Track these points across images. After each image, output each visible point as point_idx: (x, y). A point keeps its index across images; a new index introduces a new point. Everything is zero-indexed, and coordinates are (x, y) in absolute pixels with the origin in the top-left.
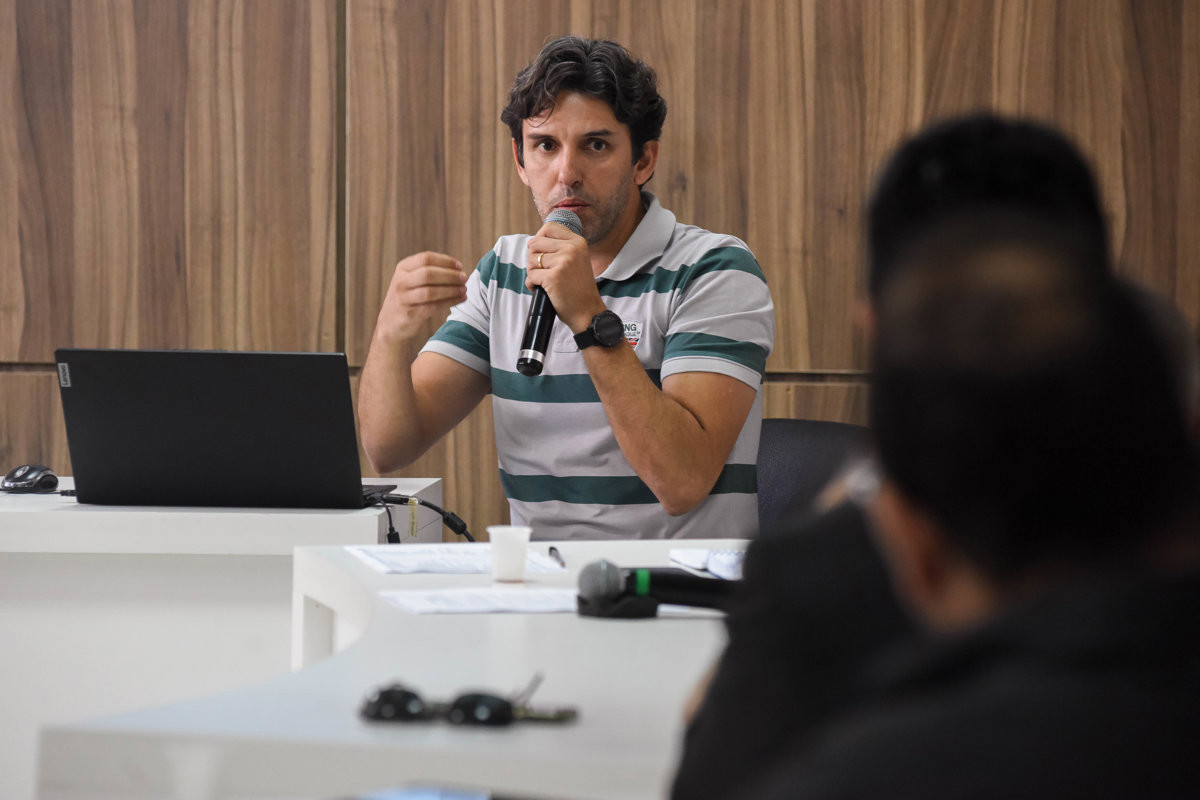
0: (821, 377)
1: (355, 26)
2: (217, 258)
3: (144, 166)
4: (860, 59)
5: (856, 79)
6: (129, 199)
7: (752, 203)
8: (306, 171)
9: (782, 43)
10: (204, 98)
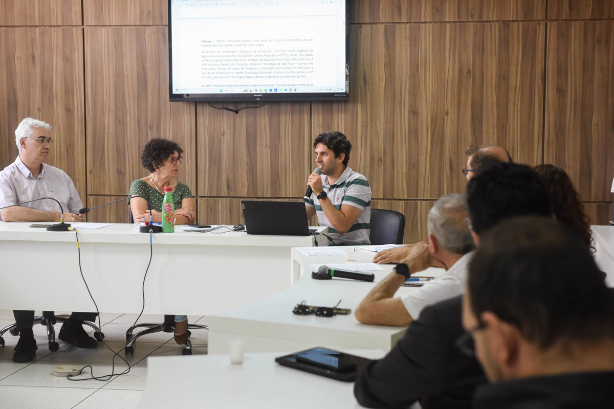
0: (409, 200)
1: (314, 129)
2: (286, 176)
3: (271, 157)
4: (417, 134)
5: (417, 139)
6: (268, 164)
7: (395, 164)
8: (304, 158)
9: (401, 131)
10: (283, 143)
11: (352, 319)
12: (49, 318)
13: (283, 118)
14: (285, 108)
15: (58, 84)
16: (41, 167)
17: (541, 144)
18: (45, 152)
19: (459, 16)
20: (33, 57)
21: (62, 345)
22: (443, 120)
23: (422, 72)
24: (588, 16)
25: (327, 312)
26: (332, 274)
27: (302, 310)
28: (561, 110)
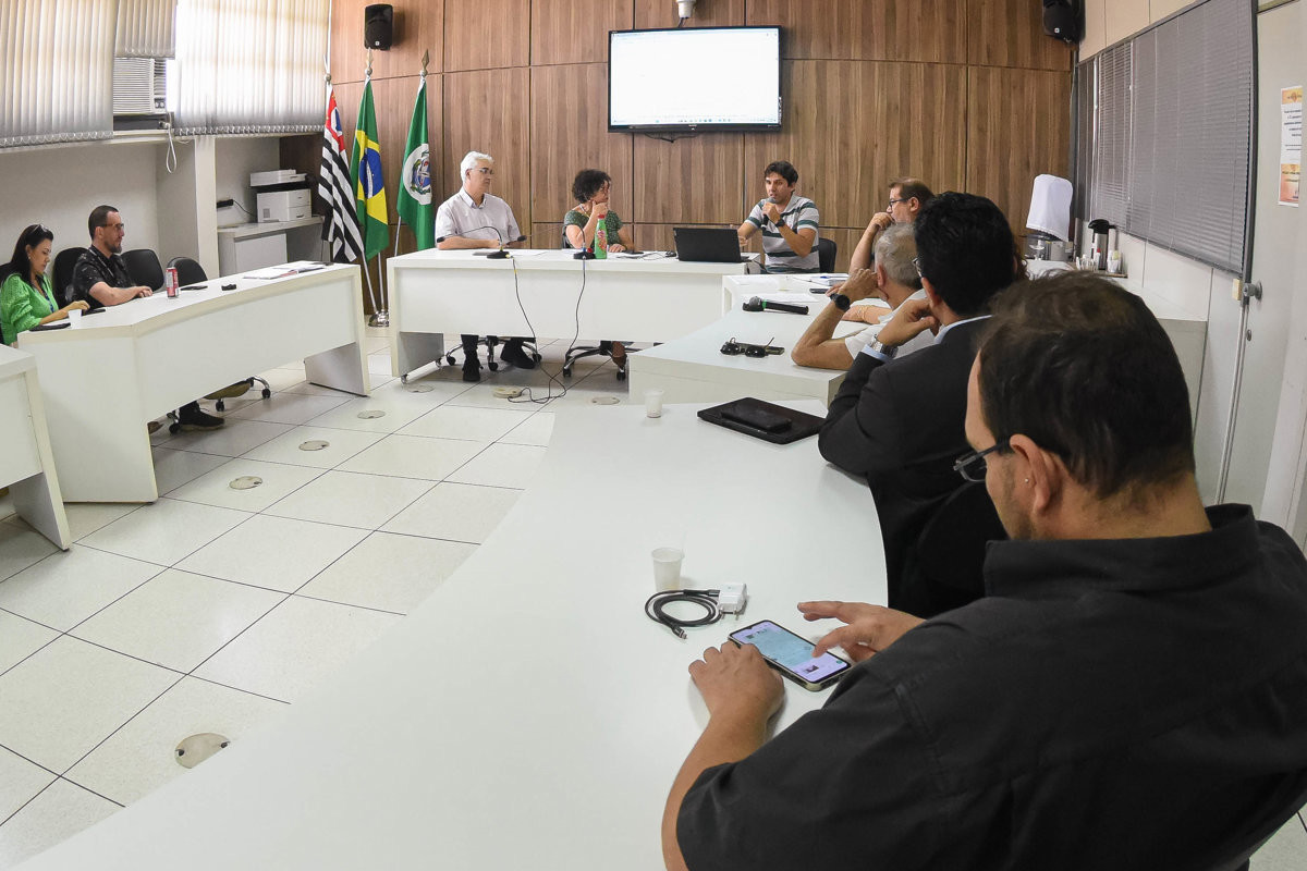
2: (719, 203)
11: (786, 359)
12: (493, 341)
13: (717, 148)
14: (721, 137)
15: (506, 119)
16: (483, 197)
17: (963, 183)
18: (486, 182)
19: (887, 56)
20: (485, 97)
21: (502, 366)
22: (873, 154)
23: (852, 106)
24: (1005, 64)
25: (758, 352)
26: (764, 305)
27: (731, 349)
28: (982, 149)
